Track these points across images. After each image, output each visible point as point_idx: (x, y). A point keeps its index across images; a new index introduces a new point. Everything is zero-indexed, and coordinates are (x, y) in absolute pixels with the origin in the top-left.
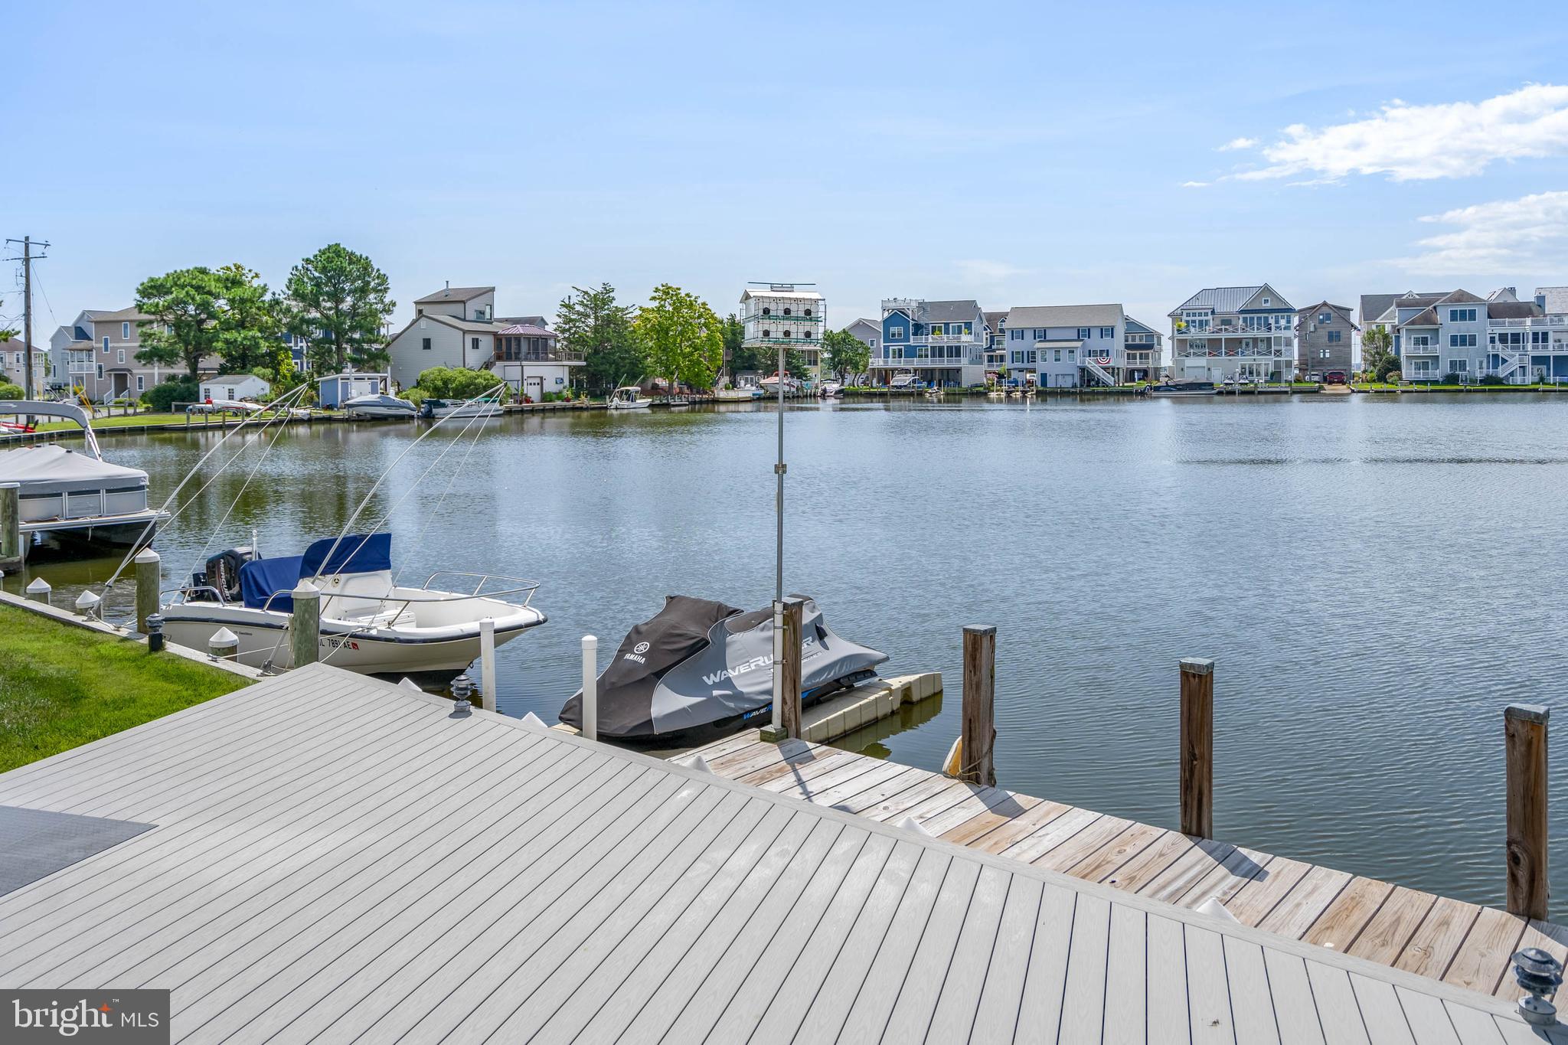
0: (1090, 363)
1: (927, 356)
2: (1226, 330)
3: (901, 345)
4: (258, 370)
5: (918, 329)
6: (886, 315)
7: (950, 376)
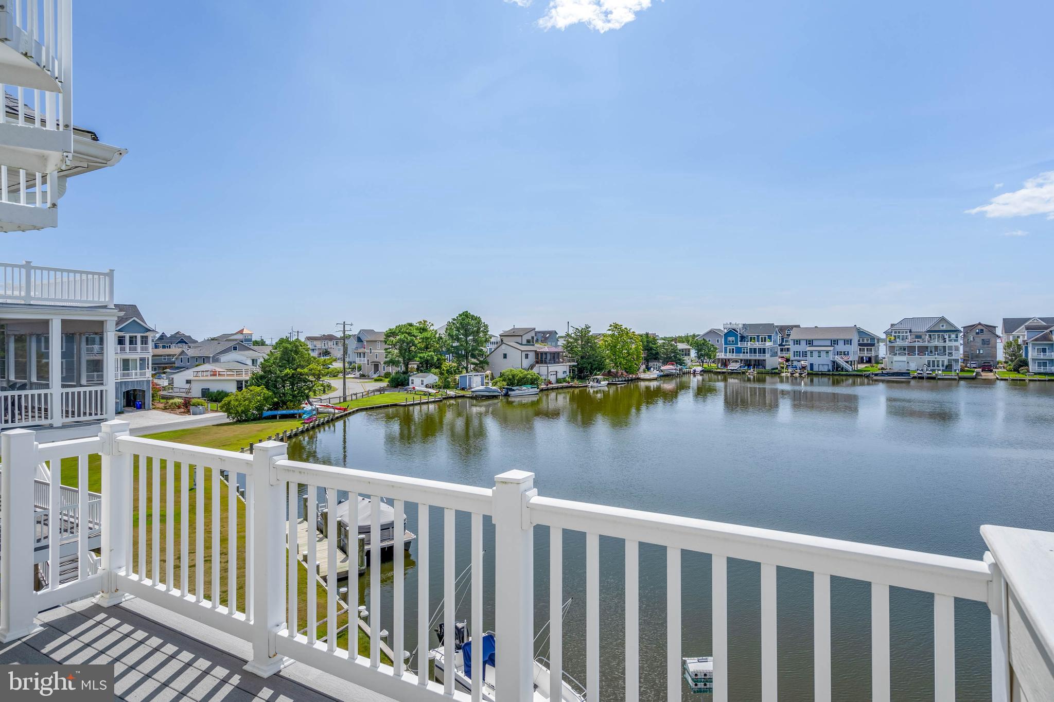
0: (838, 359)
1: (747, 353)
2: (918, 341)
3: (734, 347)
4: (433, 370)
5: (743, 338)
6: (726, 331)
7: (759, 364)
